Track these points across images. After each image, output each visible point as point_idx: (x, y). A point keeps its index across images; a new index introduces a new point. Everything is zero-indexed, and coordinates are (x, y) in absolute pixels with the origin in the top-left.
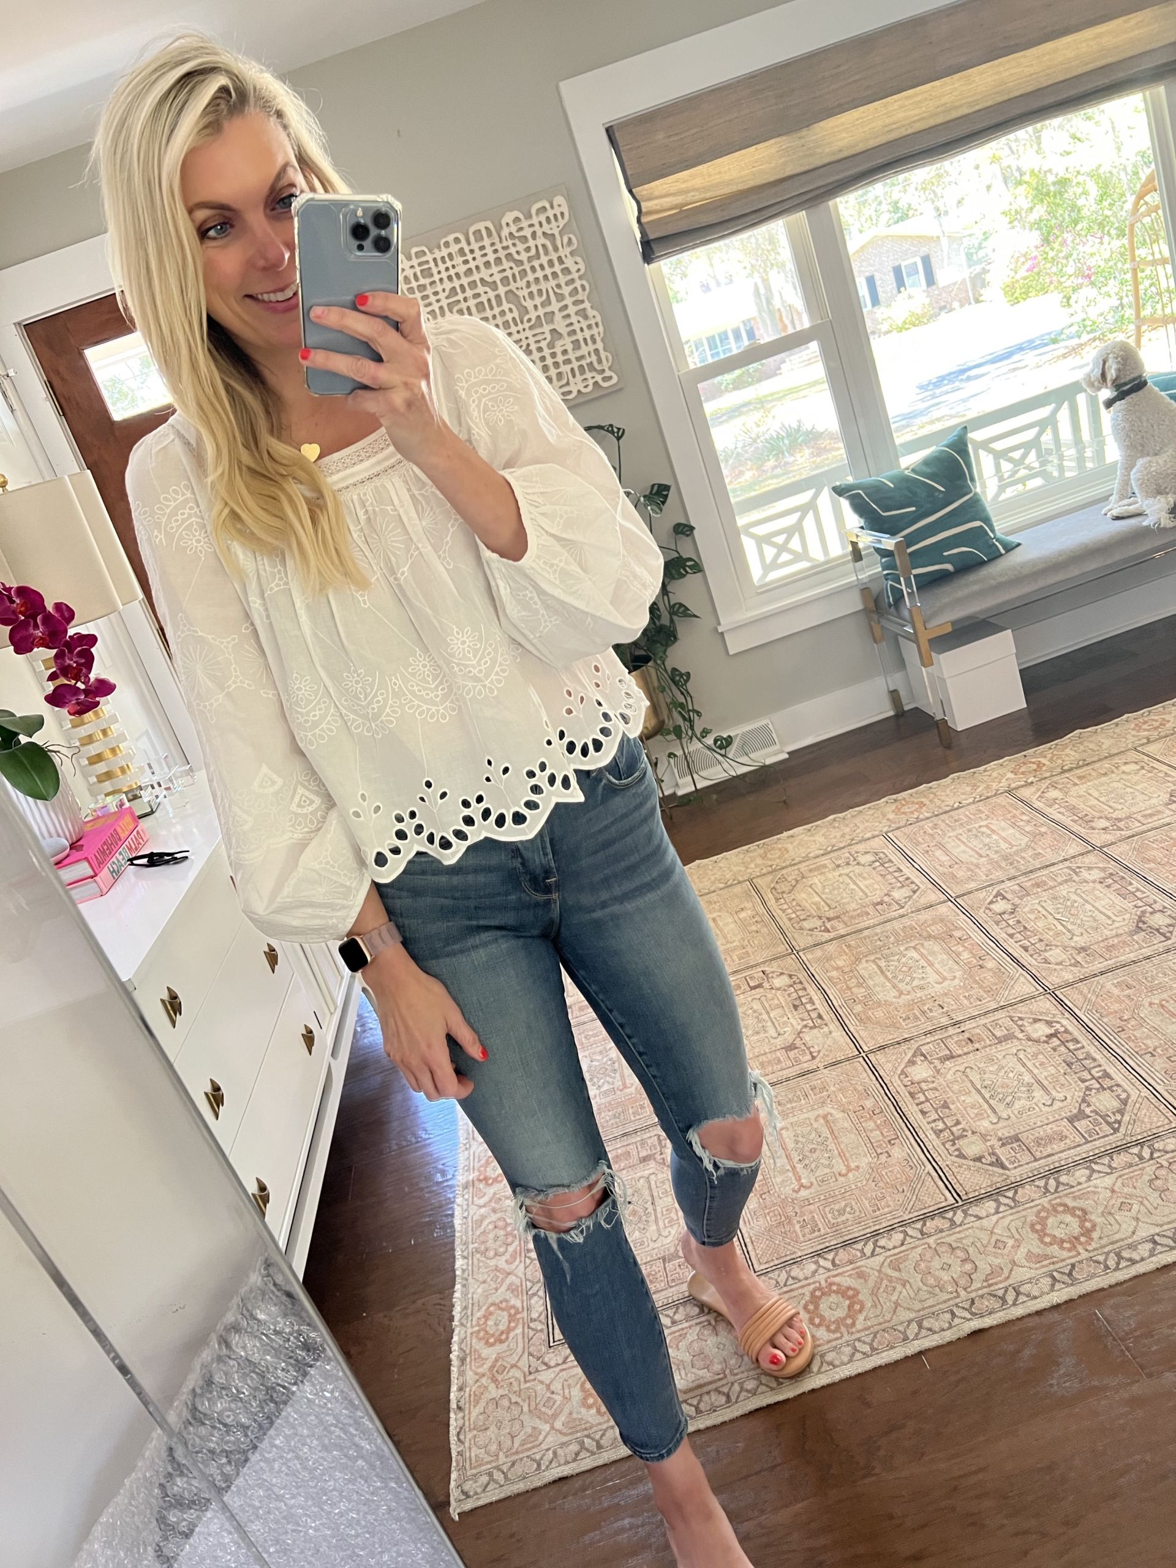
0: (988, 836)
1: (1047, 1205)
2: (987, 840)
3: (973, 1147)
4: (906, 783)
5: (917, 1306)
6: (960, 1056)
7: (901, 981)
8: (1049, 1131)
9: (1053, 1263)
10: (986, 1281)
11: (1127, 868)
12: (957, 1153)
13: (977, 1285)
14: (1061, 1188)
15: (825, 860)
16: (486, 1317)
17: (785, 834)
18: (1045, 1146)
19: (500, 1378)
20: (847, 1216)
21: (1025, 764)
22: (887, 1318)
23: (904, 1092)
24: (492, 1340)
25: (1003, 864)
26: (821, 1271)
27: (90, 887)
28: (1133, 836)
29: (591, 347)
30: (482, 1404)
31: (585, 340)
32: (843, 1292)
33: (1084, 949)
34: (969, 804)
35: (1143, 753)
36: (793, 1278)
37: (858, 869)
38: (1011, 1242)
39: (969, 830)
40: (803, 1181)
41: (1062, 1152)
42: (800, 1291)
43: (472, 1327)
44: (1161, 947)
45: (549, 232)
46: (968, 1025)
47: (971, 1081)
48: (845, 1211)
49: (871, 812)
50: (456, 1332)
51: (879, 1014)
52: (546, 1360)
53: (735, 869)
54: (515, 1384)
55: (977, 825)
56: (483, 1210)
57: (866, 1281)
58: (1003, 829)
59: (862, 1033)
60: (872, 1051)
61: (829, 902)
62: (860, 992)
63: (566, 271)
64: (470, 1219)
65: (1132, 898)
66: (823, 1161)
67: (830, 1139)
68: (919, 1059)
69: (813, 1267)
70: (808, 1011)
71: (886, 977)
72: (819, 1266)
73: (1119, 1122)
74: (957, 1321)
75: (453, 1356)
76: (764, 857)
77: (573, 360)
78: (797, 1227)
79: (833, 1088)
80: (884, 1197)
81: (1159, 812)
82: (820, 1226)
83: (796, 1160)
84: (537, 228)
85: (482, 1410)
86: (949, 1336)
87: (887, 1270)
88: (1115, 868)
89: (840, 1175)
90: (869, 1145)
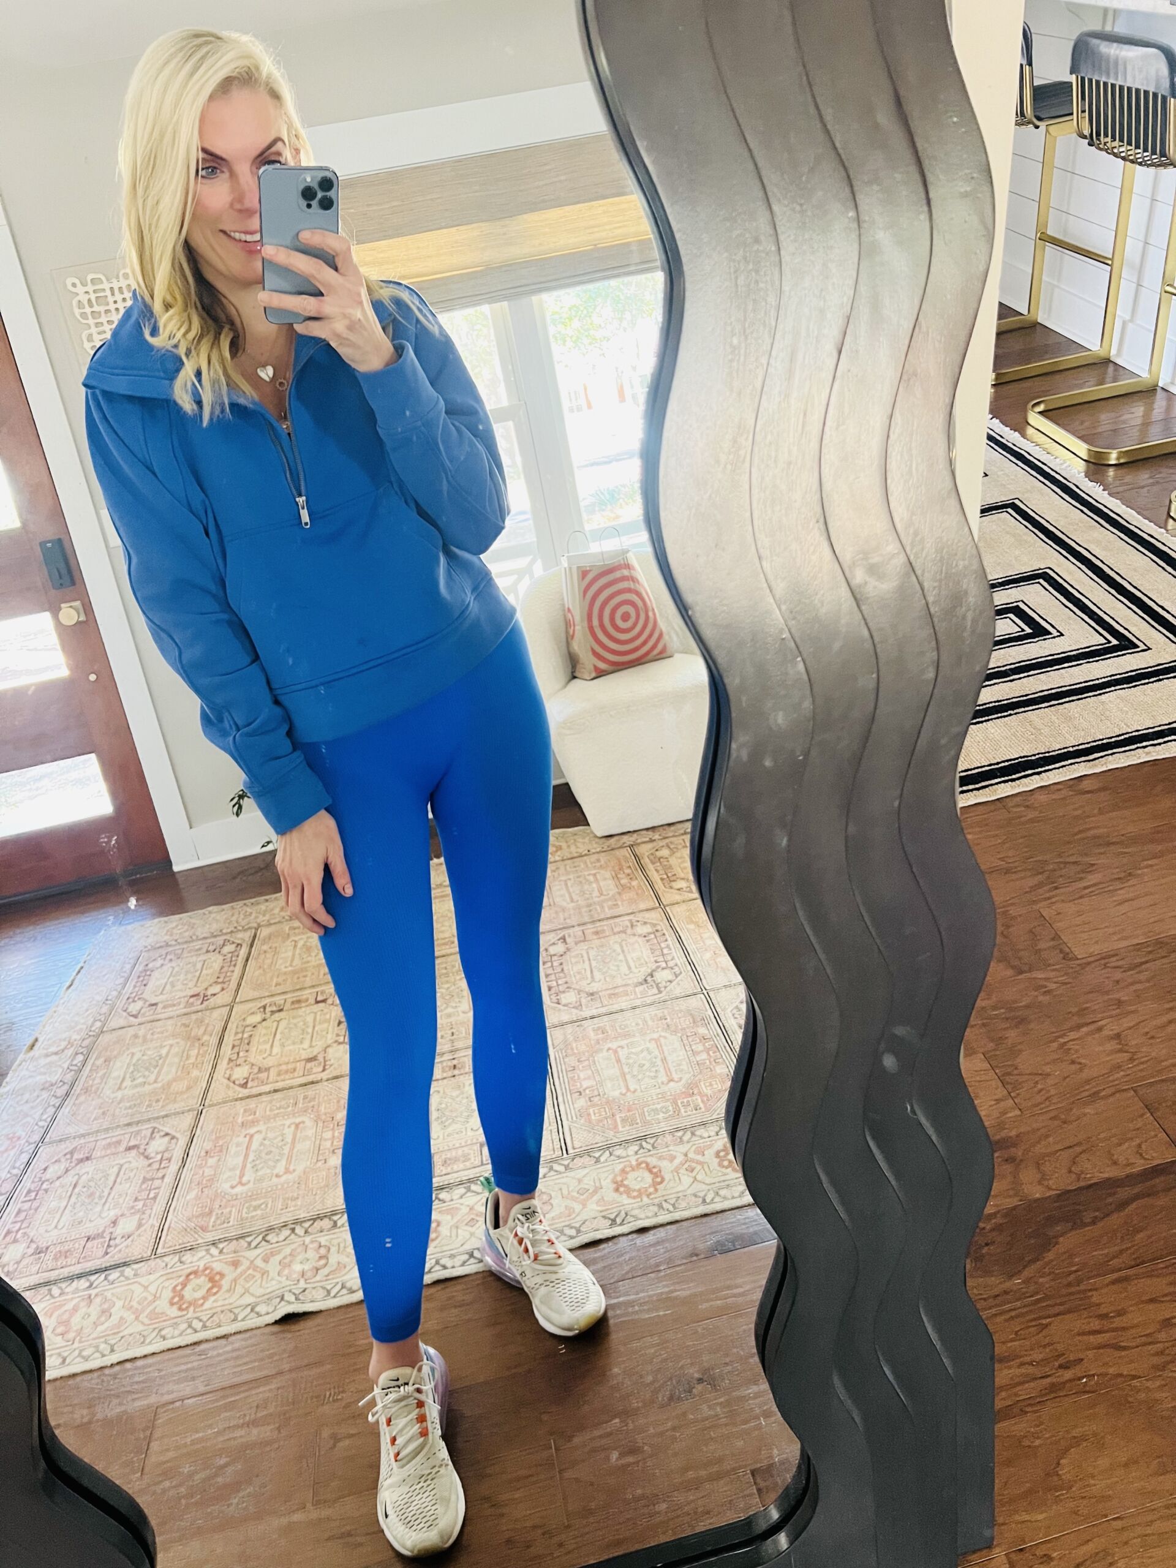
0: (590, 883)
2: (586, 888)
5: (261, 1292)
8: (460, 1152)
11: (673, 927)
13: (318, 1278)
18: (448, 1164)
20: (259, 1212)
22: (232, 1301)
25: (584, 910)
26: (207, 1257)
32: (212, 1276)
33: (592, 994)
34: (594, 853)
40: (244, 1179)
44: (649, 1000)
48: (262, 1207)
55: (586, 873)
57: (236, 1269)
58: (605, 879)
65: (658, 953)
66: (270, 1163)
67: (289, 1145)
69: (204, 1253)
72: (208, 1253)
74: (282, 1305)
78: (213, 1219)
79: (324, 1098)
80: (299, 1198)
82: (232, 1219)
83: (250, 1159)
87: (259, 1262)
88: (664, 926)
89: (277, 1176)
90: (316, 1152)
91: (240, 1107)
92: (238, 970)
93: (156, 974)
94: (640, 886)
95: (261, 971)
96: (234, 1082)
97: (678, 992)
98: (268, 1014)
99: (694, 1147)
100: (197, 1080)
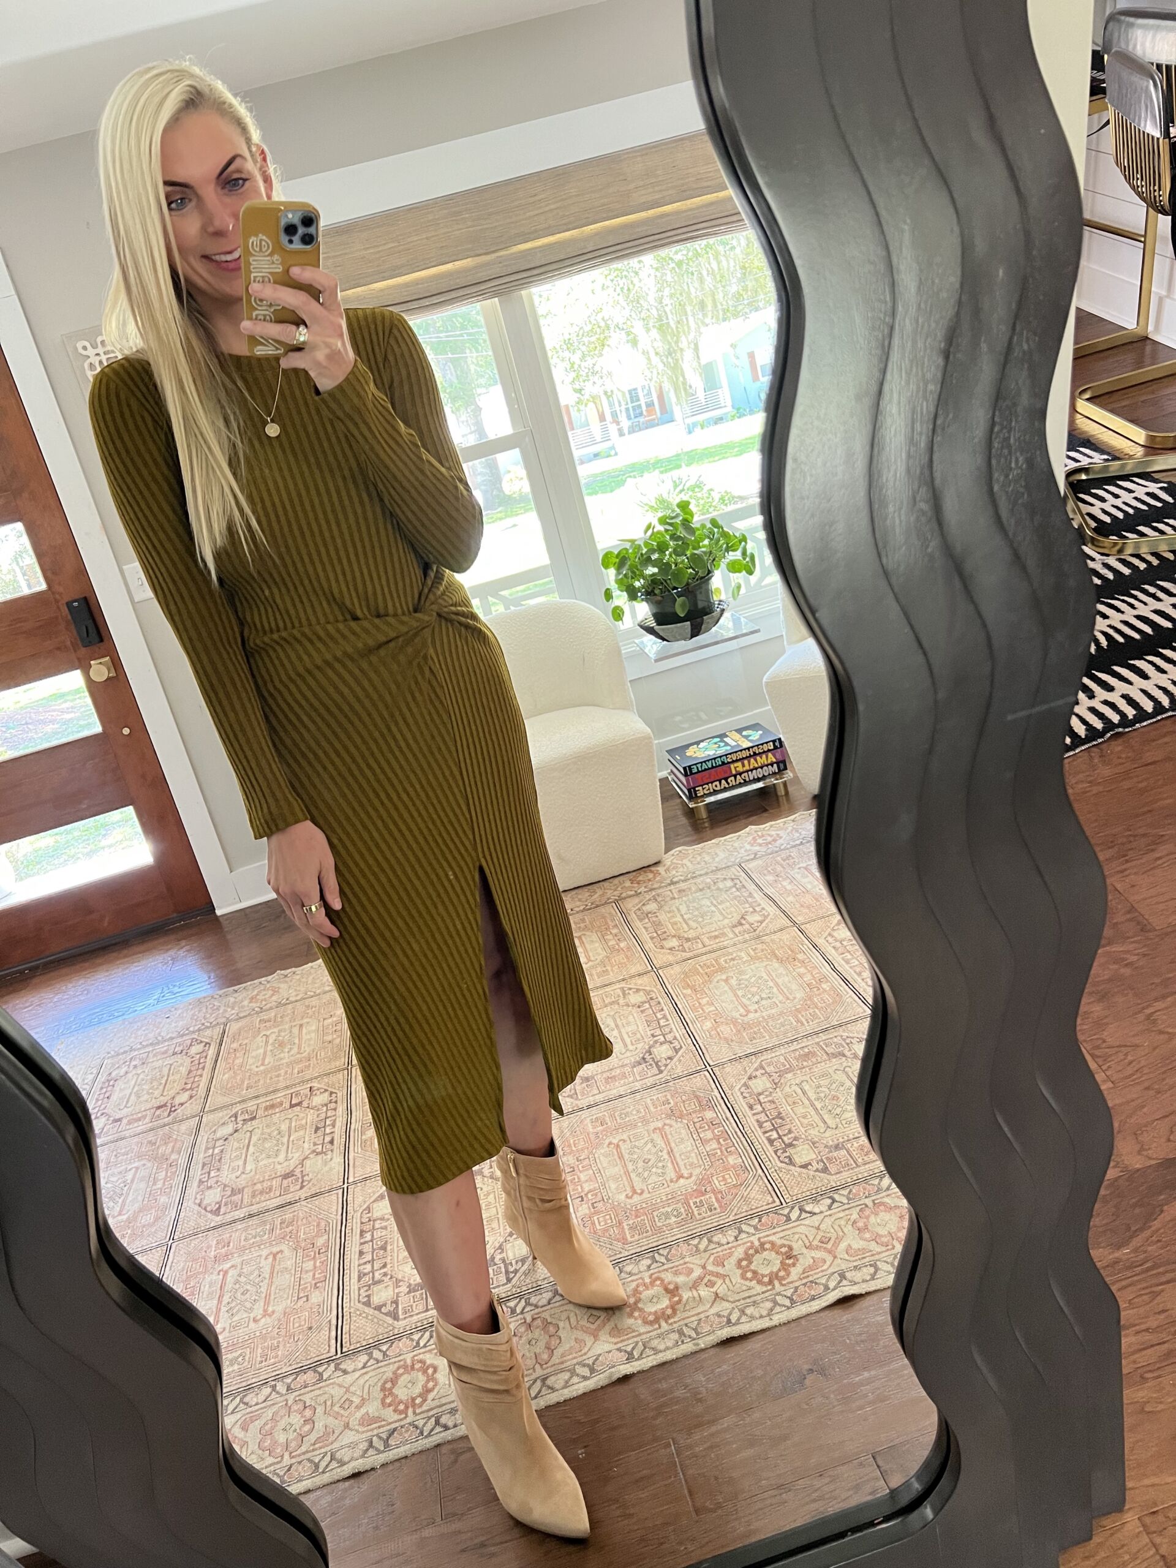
1: (409, 1362)
3: (382, 1294)
9: (380, 1427)
10: (313, 1444)
11: (668, 994)
12: (365, 1300)
13: (303, 1449)
20: (236, 1367)
23: (357, 1230)
35: (744, 870)
38: (356, 1402)
44: (649, 1082)
58: (592, 943)
59: (357, 1162)
60: (355, 1183)
65: (654, 1025)
66: (247, 1304)
67: (266, 1281)
70: (325, 1135)
73: (516, 1272)
79: (299, 1223)
81: (724, 934)
83: (224, 1303)
88: (657, 992)
89: (255, 1321)
90: (297, 1287)
91: (212, 1239)
92: (206, 1074)
93: (120, 1084)
94: (629, 948)
95: (231, 1072)
96: (205, 1209)
97: (679, 1071)
98: (240, 1125)
99: (712, 1259)
100: (165, 1208)
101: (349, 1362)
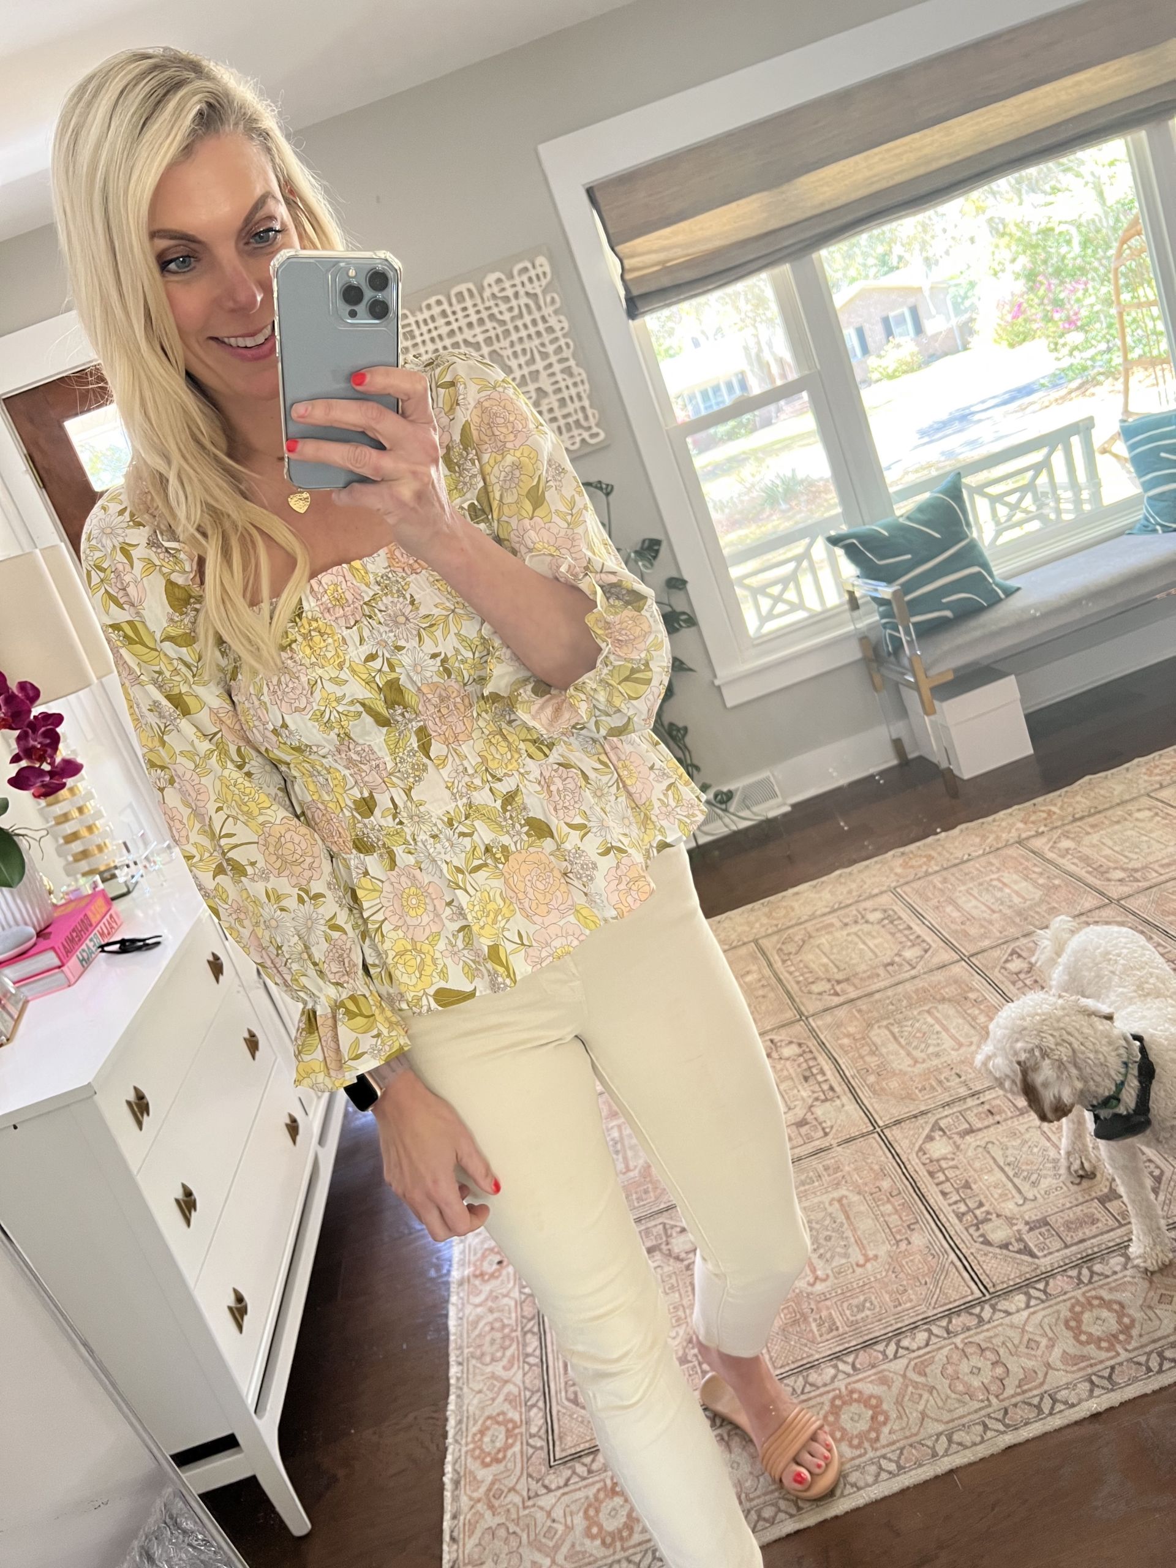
0: (1001, 890)
1: (1082, 1299)
2: (999, 895)
3: (998, 1233)
4: (912, 836)
5: (946, 1417)
6: (980, 1130)
7: (916, 1048)
8: (1079, 1213)
9: (1091, 1366)
10: (1019, 1386)
11: (1147, 922)
12: (981, 1239)
13: (1009, 1392)
14: (1096, 1278)
15: (832, 919)
16: (482, 1432)
17: (791, 891)
18: (1076, 1230)
19: (496, 1503)
20: (868, 1313)
21: (1034, 812)
22: (914, 1431)
23: (923, 1172)
24: (488, 1460)
25: (1017, 920)
26: (841, 1376)
27: (58, 977)
28: (1151, 887)
29: (577, 404)
30: (478, 1533)
31: (571, 398)
32: (865, 1401)
34: (979, 857)
35: (1157, 799)
36: (811, 1385)
37: (867, 927)
38: (1044, 1342)
39: (981, 884)
40: (819, 1273)
41: (1094, 1237)
42: (819, 1400)
43: (467, 1444)
45: (531, 291)
46: (988, 1096)
47: (994, 1158)
48: (864, 1306)
49: (878, 866)
50: (450, 1450)
51: (894, 1084)
52: (547, 1482)
53: (739, 929)
54: (513, 1510)
55: (988, 879)
56: (479, 1310)
57: (889, 1387)
58: (1016, 882)
59: (876, 1106)
60: (887, 1126)
61: (837, 963)
62: (873, 1061)
63: (550, 330)
64: (465, 1320)
66: (838, 1250)
67: (846, 1226)
68: (937, 1134)
69: (832, 1371)
70: (819, 1083)
71: (899, 1043)
72: (838, 1370)
74: (989, 1434)
75: (446, 1479)
76: (769, 916)
77: (560, 418)
78: (814, 1326)
79: (847, 1168)
80: (906, 1291)
82: (838, 1324)
84: (519, 288)
85: (477, 1541)
86: (982, 1451)
87: (911, 1375)
89: (858, 1265)
90: (887, 1230)
94: (1068, 885)
101: (1006, 1303)
